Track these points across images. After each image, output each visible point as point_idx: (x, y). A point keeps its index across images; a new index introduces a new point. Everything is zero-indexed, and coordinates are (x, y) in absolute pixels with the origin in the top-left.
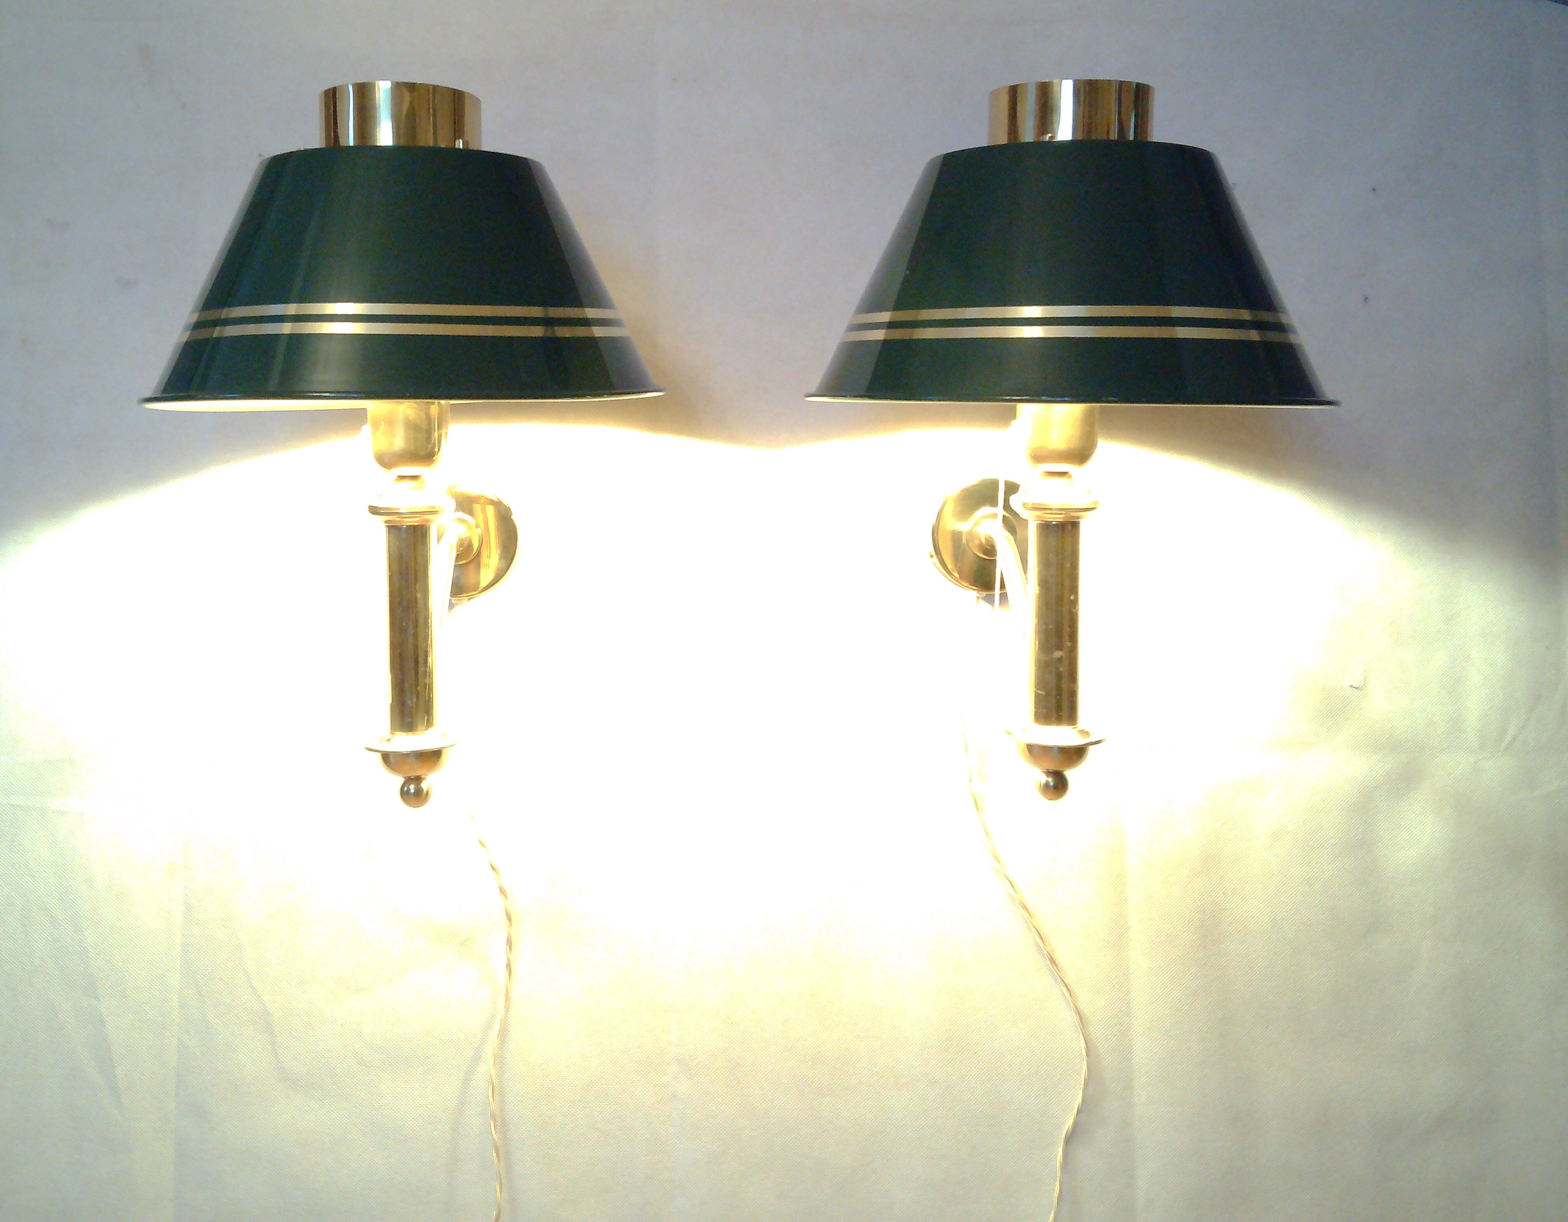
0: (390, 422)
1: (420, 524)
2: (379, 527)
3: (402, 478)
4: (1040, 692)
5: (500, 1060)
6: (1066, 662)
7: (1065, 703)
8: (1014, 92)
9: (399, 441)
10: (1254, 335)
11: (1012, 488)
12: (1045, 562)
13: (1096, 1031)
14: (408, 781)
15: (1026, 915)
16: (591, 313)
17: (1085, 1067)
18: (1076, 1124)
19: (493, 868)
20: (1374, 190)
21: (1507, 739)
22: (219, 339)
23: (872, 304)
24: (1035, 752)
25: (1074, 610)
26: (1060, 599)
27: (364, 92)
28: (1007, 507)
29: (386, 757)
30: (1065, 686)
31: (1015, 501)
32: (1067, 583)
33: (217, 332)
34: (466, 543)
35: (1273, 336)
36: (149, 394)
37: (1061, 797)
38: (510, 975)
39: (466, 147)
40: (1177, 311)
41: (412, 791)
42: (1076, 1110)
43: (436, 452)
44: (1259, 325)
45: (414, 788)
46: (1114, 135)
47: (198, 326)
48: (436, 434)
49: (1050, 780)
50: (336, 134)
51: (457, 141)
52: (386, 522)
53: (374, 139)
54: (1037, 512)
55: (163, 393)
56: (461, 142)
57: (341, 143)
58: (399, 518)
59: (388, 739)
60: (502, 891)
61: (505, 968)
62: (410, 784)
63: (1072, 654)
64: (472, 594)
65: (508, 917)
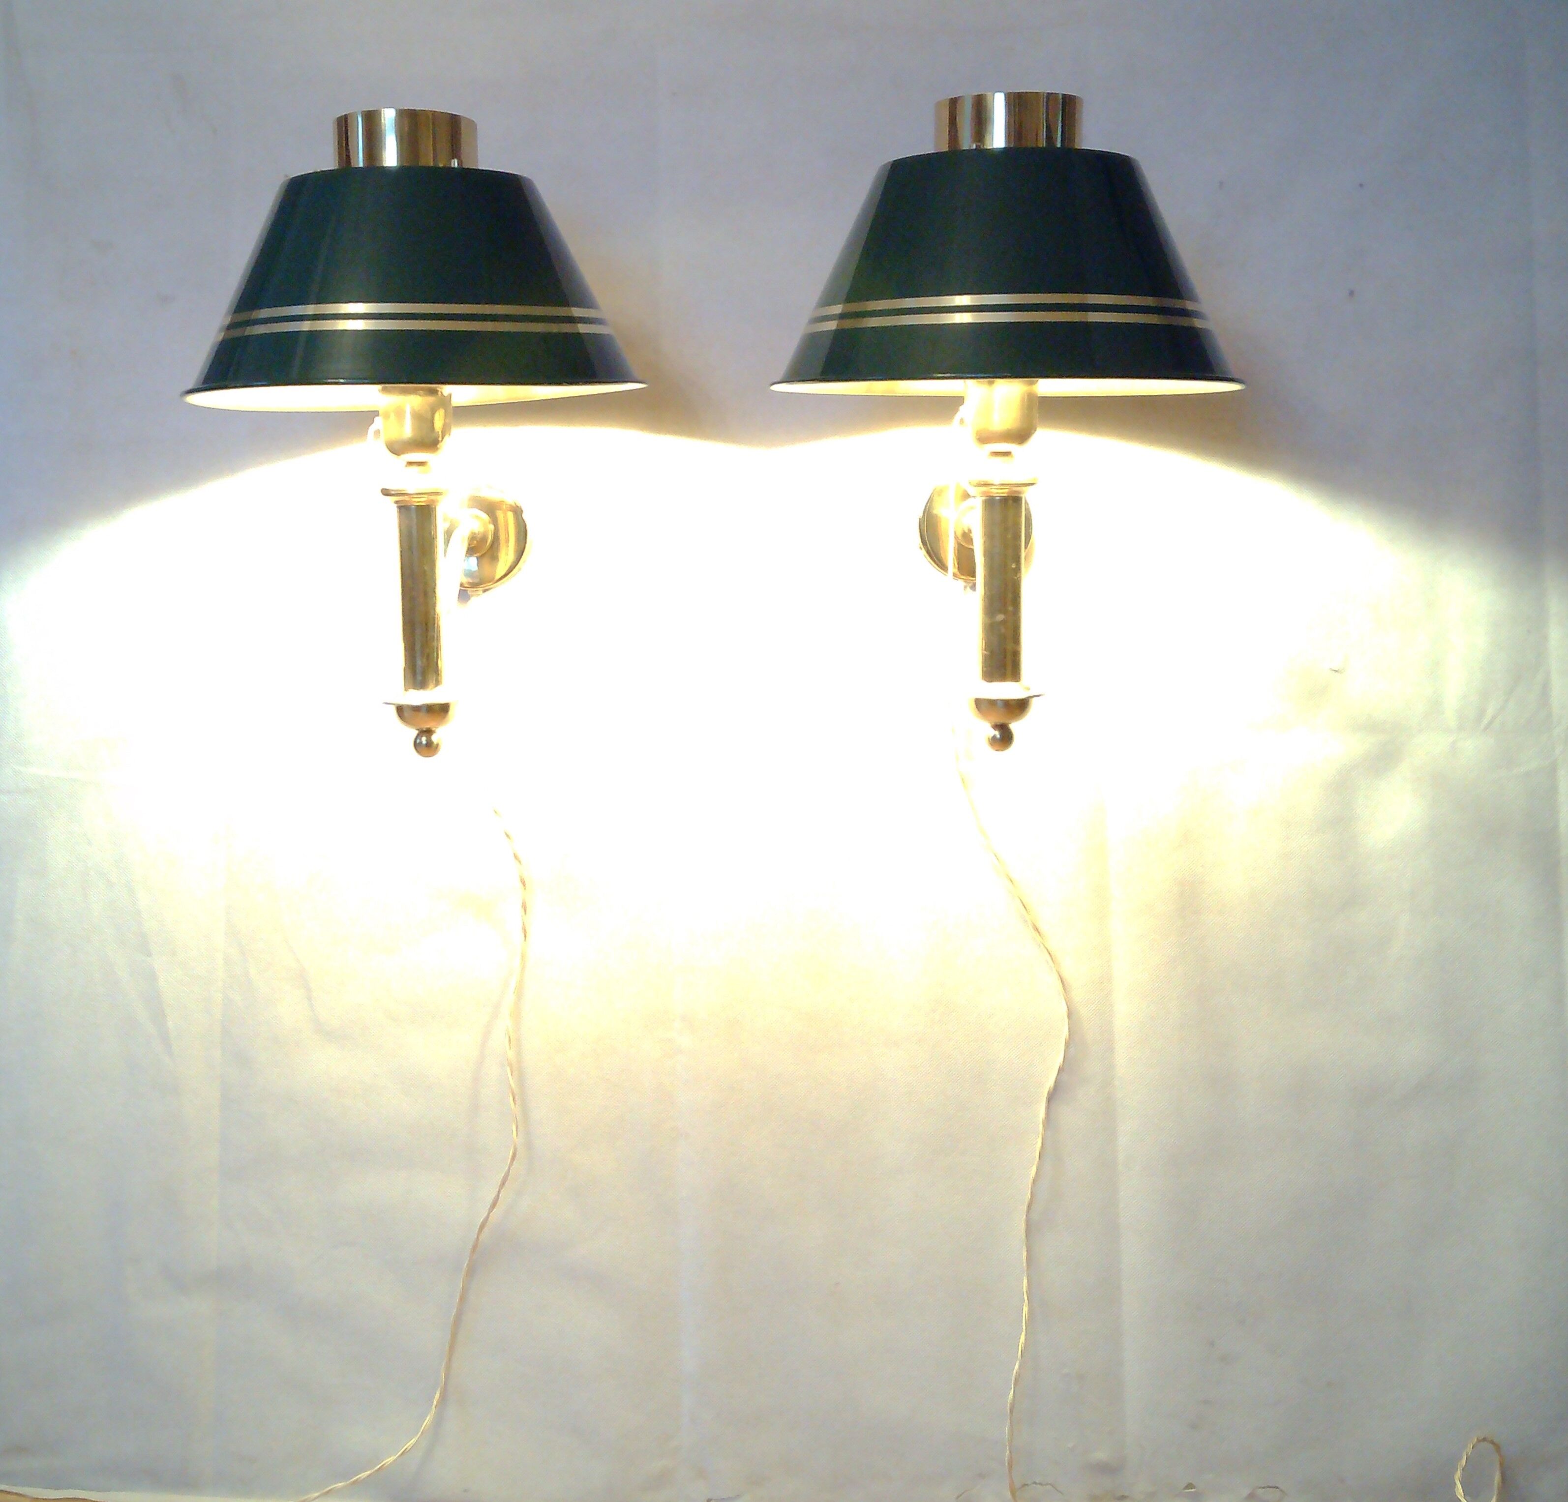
0: (399, 413)
1: (427, 504)
2: (390, 507)
3: (410, 463)
4: (987, 653)
5: (517, 1015)
6: (1008, 625)
7: (1009, 661)
8: (954, 103)
9: (408, 430)
12: (989, 534)
13: (1078, 995)
14: (421, 733)
16: (576, 312)
17: (1066, 1025)
18: (1057, 1082)
19: (507, 836)
20: (1361, 185)
21: (1485, 721)
22: (251, 337)
23: (828, 300)
24: (983, 706)
26: (1004, 567)
27: (372, 119)
29: (402, 711)
30: (1008, 647)
32: (1008, 552)
33: (246, 331)
34: (479, 537)
36: (190, 387)
37: (1008, 749)
38: (525, 936)
39: (460, 166)
40: (1093, 299)
41: (424, 742)
42: (1059, 1071)
43: (440, 442)
44: (1161, 310)
45: (426, 740)
46: (1042, 143)
47: (231, 327)
49: (997, 732)
50: (348, 157)
51: (453, 160)
52: (396, 502)
53: (381, 161)
54: (982, 486)
55: (203, 383)
56: (456, 161)
57: (352, 165)
58: (407, 498)
59: (402, 693)
60: (516, 857)
61: (521, 930)
62: (422, 736)
63: (1014, 617)
64: (487, 585)
65: (523, 882)
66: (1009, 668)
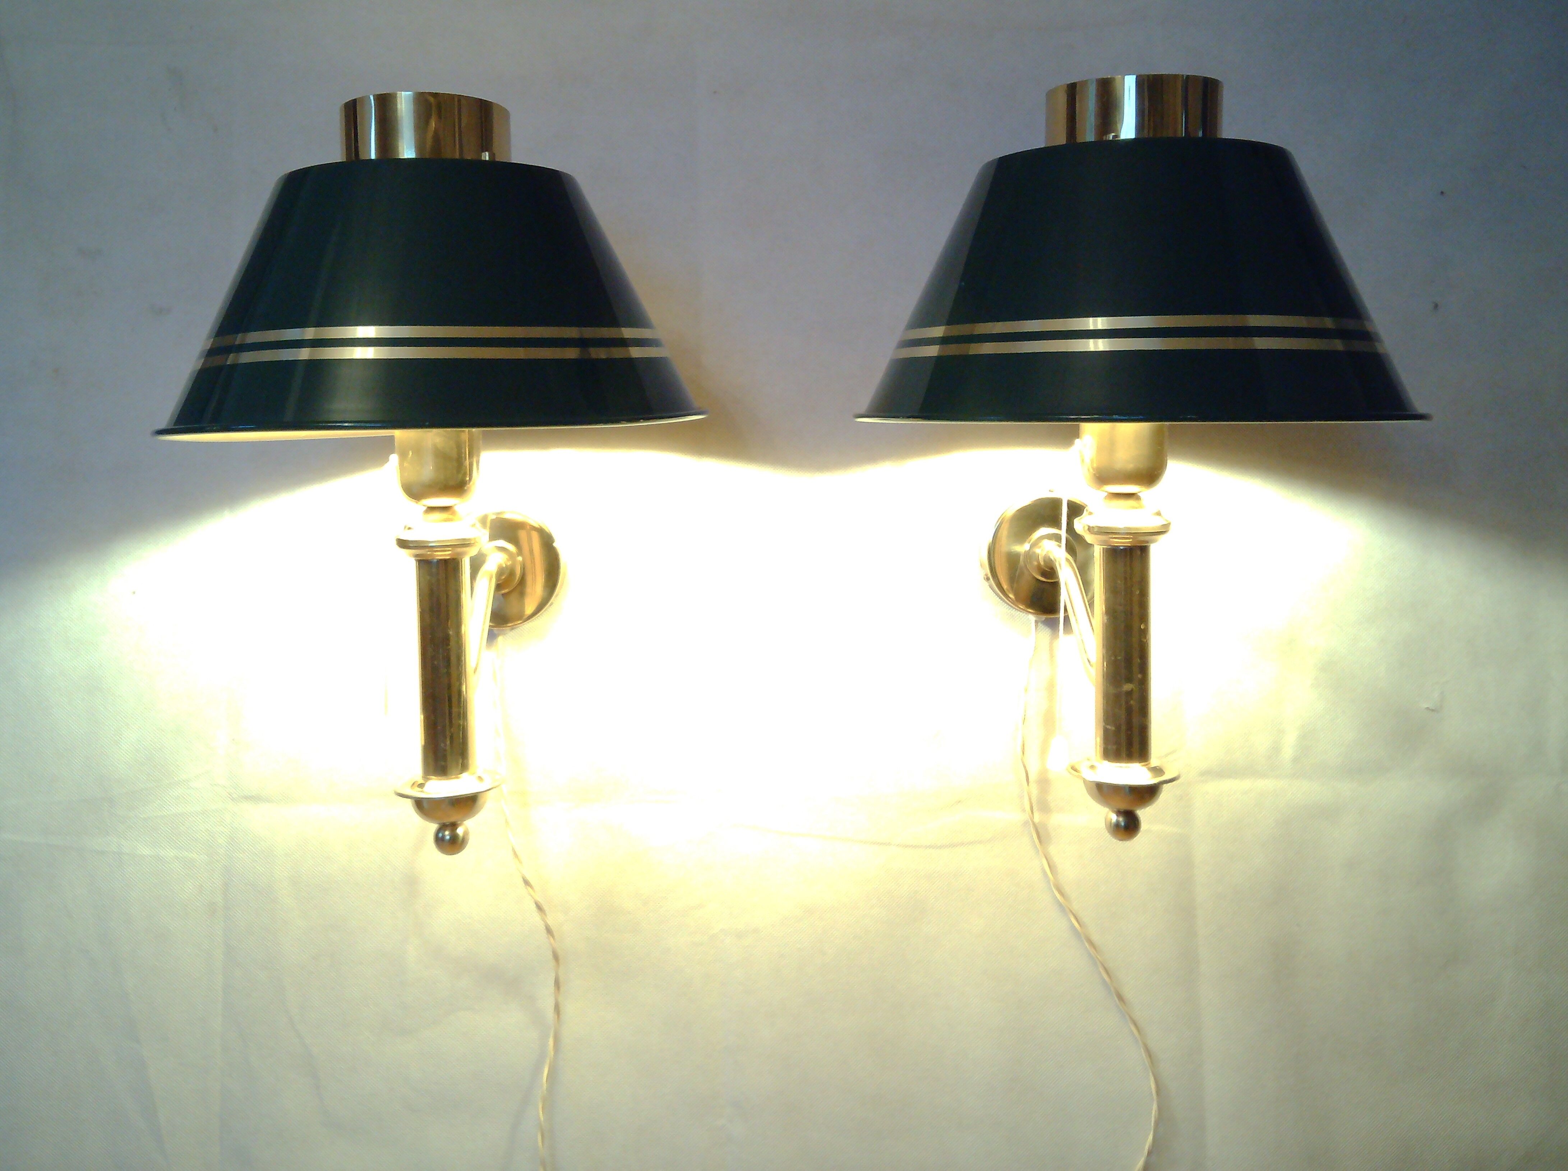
0: (418, 450)
1: (451, 557)
2: (408, 564)
3: (431, 509)
4: (1109, 727)
5: (549, 1105)
6: (1136, 695)
7: (1136, 739)
8: (1072, 90)
9: (428, 471)
10: (1338, 345)
11: (1076, 510)
12: (1112, 589)
14: (443, 827)
15: (1092, 951)
16: (628, 333)
17: (1155, 1107)
19: (539, 908)
20: (1442, 193)
22: (234, 367)
23: (924, 318)
25: (1145, 640)
26: (1128, 629)
27: (385, 103)
28: (1070, 529)
29: (420, 804)
30: (1135, 721)
31: (1080, 525)
32: (1136, 609)
33: (231, 359)
34: (507, 572)
35: (1358, 346)
36: (163, 426)
37: (1134, 838)
38: (559, 1015)
39: (492, 159)
40: (1255, 320)
41: (448, 837)
42: (1146, 1152)
43: (468, 482)
44: (1342, 334)
45: (449, 835)
46: (1181, 133)
47: (211, 353)
48: (467, 462)
49: (1121, 819)
50: (357, 148)
51: (483, 154)
52: (416, 556)
53: (398, 153)
54: (1102, 535)
55: (175, 424)
56: (487, 153)
57: (363, 157)
58: (429, 551)
59: (421, 784)
60: (549, 930)
61: (553, 1009)
62: (445, 830)
63: (1143, 686)
64: (516, 623)
65: (556, 957)
66: (1136, 746)
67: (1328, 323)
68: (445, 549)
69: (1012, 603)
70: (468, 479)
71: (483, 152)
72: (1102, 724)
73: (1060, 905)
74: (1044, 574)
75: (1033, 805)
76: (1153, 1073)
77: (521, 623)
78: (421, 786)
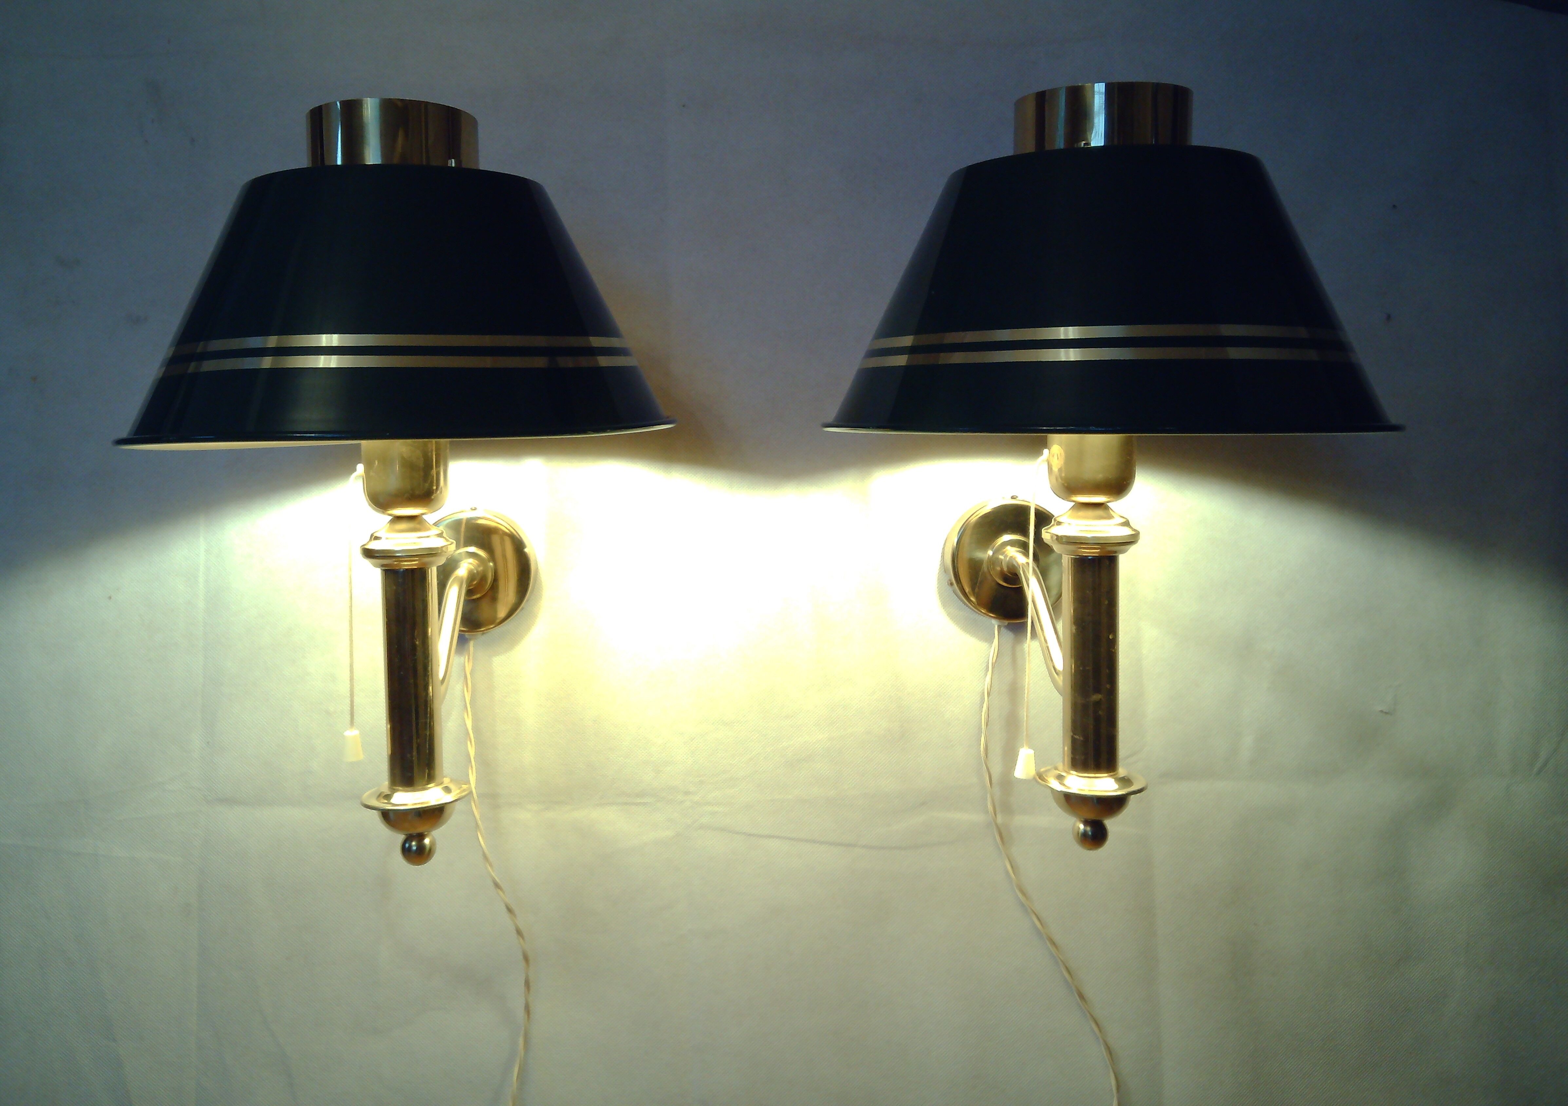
0: (385, 460)
1: (419, 567)
3: (397, 519)
4: (1077, 737)
6: (1104, 706)
7: (1103, 750)
8: (1042, 99)
9: (394, 481)
10: (1312, 355)
11: (1044, 519)
12: (1080, 599)
13: (1126, 1067)
14: (409, 838)
15: (1053, 950)
16: (596, 342)
19: (509, 910)
20: (1394, 206)
21: (1538, 764)
22: (196, 375)
23: (892, 327)
24: (1073, 800)
25: (1113, 651)
26: (1098, 638)
27: (351, 109)
28: (1038, 538)
29: (387, 816)
30: (1103, 732)
31: (1047, 535)
32: (1104, 620)
33: (192, 368)
34: (478, 578)
35: (1334, 356)
36: (124, 434)
37: (1100, 847)
38: (528, 1015)
39: (458, 166)
40: (1227, 330)
41: (414, 848)
43: (435, 491)
44: (1316, 344)
45: (416, 845)
47: (173, 361)
48: (434, 471)
49: (1088, 829)
50: (322, 155)
51: (450, 161)
52: (382, 566)
53: (363, 159)
55: (136, 434)
56: (453, 160)
57: (327, 163)
58: (396, 561)
59: (388, 795)
60: (519, 932)
61: (524, 1009)
62: (412, 841)
63: (1112, 697)
64: (489, 628)
65: (526, 959)
66: (1103, 756)
67: (1302, 332)
68: (412, 559)
69: (973, 606)
70: (435, 488)
71: (450, 159)
72: (1070, 734)
73: (1023, 905)
74: (1006, 579)
75: (997, 809)
76: (1113, 1071)
77: (494, 627)
78: (388, 797)
